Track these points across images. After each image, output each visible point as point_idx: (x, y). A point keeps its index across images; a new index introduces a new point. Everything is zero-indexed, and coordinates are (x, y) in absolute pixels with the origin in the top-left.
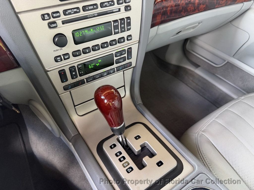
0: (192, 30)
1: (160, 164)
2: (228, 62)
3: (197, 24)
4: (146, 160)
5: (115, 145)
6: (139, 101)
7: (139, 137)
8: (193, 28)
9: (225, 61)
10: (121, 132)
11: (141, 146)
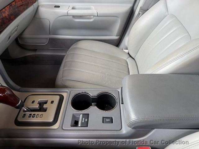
0: (16, 32)
1: (52, 102)
2: (49, 39)
3: (17, 27)
4: (45, 106)
5: (25, 115)
6: (18, 87)
7: (34, 101)
8: (16, 31)
9: (48, 39)
10: (22, 105)
11: (38, 104)
